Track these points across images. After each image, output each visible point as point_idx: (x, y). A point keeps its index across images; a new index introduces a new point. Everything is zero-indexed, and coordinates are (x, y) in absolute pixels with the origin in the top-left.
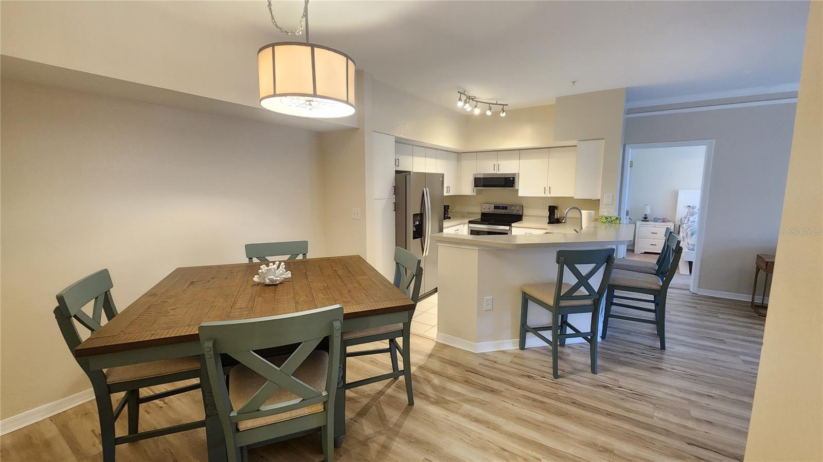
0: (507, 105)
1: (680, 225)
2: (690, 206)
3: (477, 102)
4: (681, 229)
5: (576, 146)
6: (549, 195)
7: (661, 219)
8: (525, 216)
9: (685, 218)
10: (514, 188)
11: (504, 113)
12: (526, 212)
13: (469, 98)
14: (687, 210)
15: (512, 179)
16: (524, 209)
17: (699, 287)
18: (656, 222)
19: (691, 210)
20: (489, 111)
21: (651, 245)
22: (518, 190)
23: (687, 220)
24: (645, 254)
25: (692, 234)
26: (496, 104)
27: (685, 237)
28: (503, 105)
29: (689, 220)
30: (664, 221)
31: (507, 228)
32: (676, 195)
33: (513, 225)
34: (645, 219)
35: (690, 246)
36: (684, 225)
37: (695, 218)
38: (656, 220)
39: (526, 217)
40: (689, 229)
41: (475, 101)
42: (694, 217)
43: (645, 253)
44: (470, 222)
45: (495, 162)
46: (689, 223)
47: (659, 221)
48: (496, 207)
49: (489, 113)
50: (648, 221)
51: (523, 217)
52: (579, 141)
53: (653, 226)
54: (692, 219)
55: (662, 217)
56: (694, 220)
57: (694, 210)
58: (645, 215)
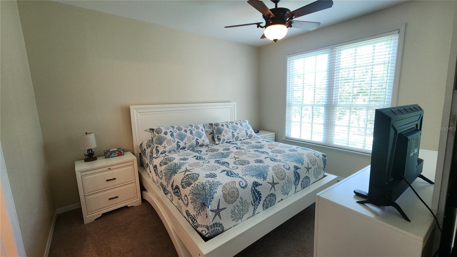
2: (153, 130)
7: (115, 152)
9: (149, 146)
14: (150, 135)
18: (109, 157)
19: (157, 135)
29: (157, 151)
30: (120, 155)
32: (127, 113)
34: (91, 157)
38: (107, 154)
42: (163, 145)
47: (113, 155)
50: (95, 159)
53: (107, 169)
54: (161, 149)
55: (115, 149)
56: (164, 150)
57: (162, 134)
58: (88, 150)
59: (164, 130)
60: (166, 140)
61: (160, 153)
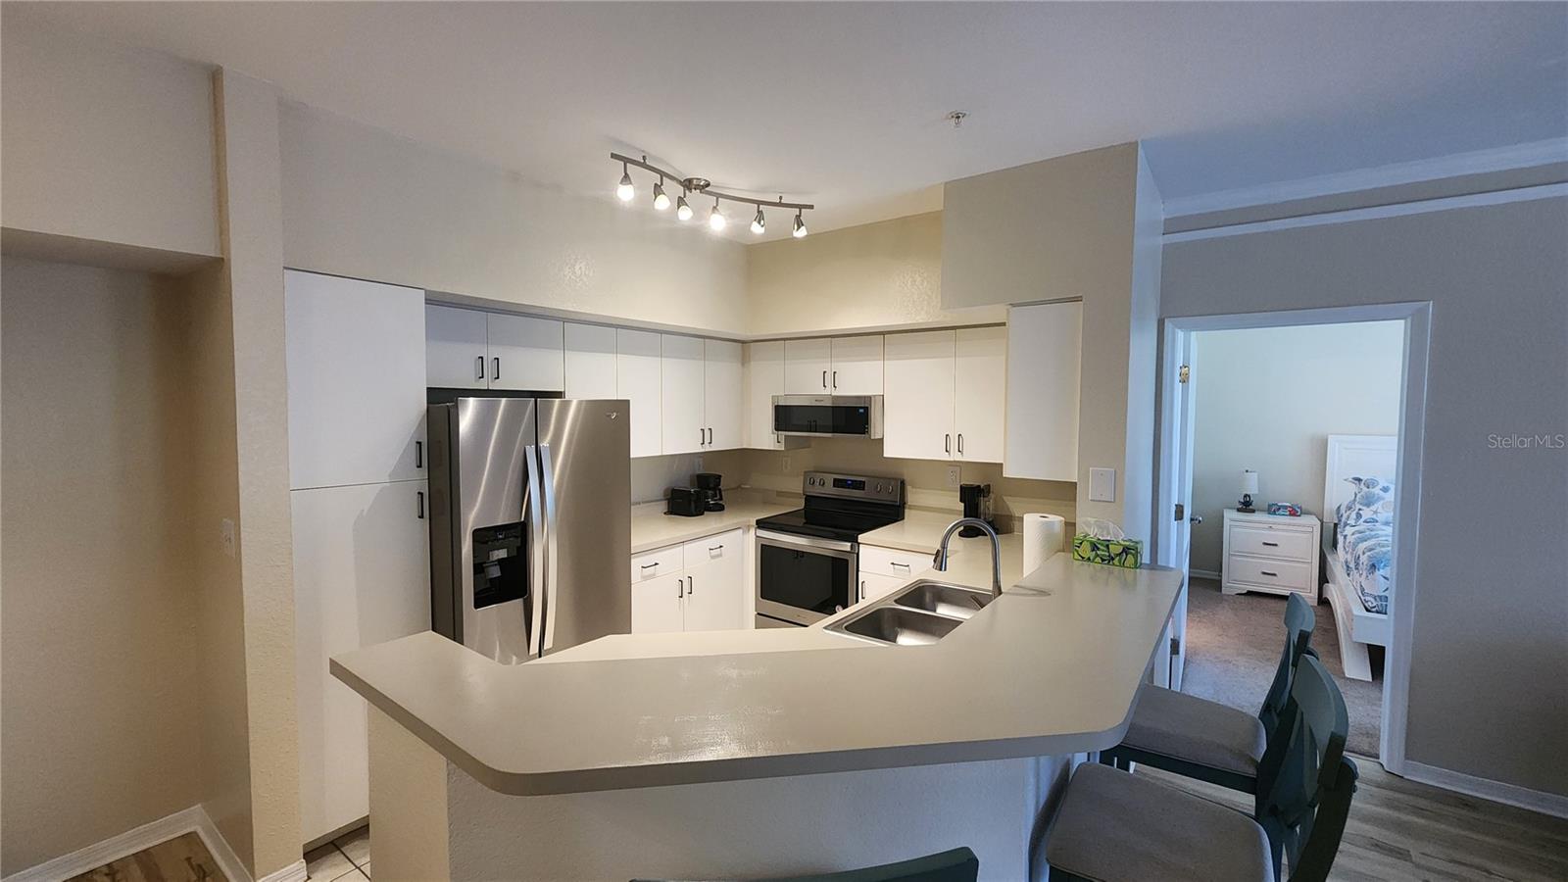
0: (811, 207)
1: (1336, 525)
2: (1360, 480)
3: (718, 196)
4: (1340, 538)
5: (1004, 324)
6: (958, 457)
7: (1286, 507)
8: (910, 508)
9: (1349, 508)
10: (867, 435)
11: (803, 228)
12: (912, 497)
13: (688, 184)
14: (1353, 488)
15: (861, 411)
16: (909, 488)
17: (1407, 757)
18: (1274, 513)
19: (1365, 489)
20: (755, 224)
21: (1264, 573)
22: (881, 440)
23: (1354, 515)
24: (1250, 599)
25: (1373, 566)
26: (780, 204)
27: (1352, 565)
28: (800, 207)
29: (1359, 516)
30: (1293, 513)
31: (846, 546)
32: (1321, 448)
33: (861, 538)
34: (1246, 506)
35: (1367, 598)
36: (1348, 530)
37: (1375, 512)
38: (1273, 509)
39: (913, 512)
40: (1362, 546)
41: (710, 193)
42: (1373, 508)
43: (1250, 593)
44: (761, 524)
45: (827, 367)
46: (1362, 526)
47: (1280, 512)
48: (837, 483)
49: (757, 229)
50: (1253, 511)
51: (906, 511)
52: (1013, 305)
53: (1266, 526)
54: (1367, 513)
55: (1288, 504)
56: (1374, 517)
57: (1377, 490)
58: (1246, 496)
59: (1382, 483)
60: (1382, 502)
61: (1362, 520)
